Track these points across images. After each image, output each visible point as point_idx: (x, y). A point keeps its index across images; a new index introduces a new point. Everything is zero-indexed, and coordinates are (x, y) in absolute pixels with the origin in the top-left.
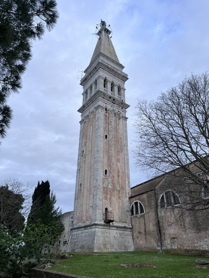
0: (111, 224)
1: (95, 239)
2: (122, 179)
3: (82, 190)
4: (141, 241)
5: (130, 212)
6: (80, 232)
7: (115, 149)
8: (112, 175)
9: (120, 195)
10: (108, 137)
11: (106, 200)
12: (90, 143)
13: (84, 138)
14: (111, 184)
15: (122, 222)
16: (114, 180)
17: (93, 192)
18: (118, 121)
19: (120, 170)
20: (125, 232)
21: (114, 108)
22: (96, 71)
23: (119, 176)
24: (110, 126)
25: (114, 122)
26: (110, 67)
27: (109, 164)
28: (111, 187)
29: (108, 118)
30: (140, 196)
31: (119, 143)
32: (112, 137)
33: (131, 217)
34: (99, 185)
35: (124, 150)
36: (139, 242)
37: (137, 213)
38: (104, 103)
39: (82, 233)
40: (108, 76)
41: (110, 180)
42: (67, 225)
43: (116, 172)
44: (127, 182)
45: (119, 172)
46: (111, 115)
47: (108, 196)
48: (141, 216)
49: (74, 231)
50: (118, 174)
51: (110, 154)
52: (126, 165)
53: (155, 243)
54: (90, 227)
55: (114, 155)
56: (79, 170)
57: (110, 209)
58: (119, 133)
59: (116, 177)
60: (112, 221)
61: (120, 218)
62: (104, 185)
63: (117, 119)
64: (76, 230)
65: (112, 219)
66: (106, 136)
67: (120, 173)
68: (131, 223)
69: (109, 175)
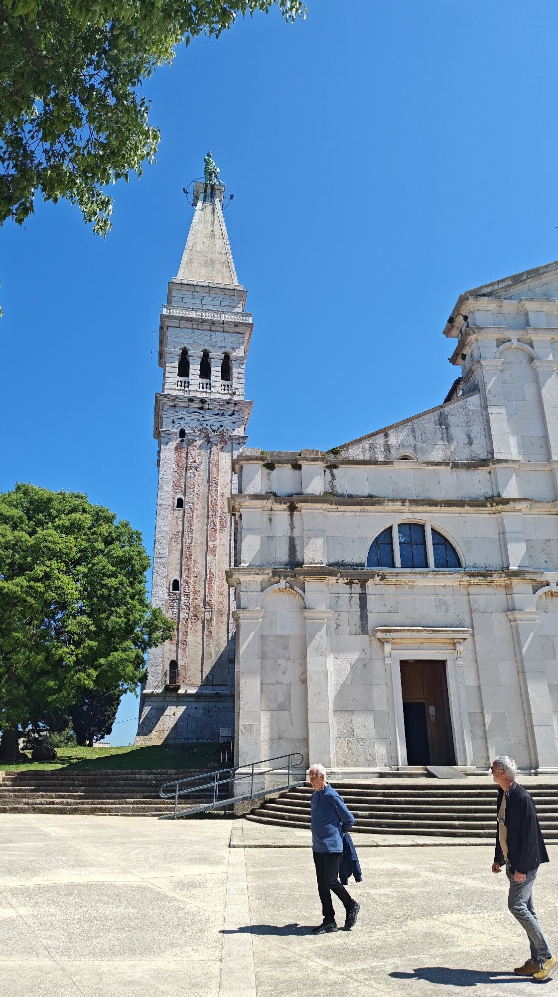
2: (220, 593)
7: (203, 526)
8: (192, 588)
9: (212, 629)
10: (184, 503)
11: (172, 646)
14: (187, 609)
15: (213, 685)
16: (196, 599)
18: (216, 453)
19: (214, 572)
20: (219, 704)
21: (205, 423)
23: (210, 588)
24: (191, 474)
25: (206, 460)
27: (183, 565)
28: (187, 616)
29: (187, 453)
31: (215, 510)
32: (198, 499)
38: (175, 420)
40: (191, 342)
41: (185, 600)
43: (204, 580)
45: (210, 578)
46: (195, 444)
47: (179, 637)
50: (208, 583)
51: (188, 542)
55: (199, 541)
57: (181, 663)
59: (202, 592)
61: (207, 677)
63: (214, 448)
66: (180, 500)
67: (214, 579)
69: (184, 589)
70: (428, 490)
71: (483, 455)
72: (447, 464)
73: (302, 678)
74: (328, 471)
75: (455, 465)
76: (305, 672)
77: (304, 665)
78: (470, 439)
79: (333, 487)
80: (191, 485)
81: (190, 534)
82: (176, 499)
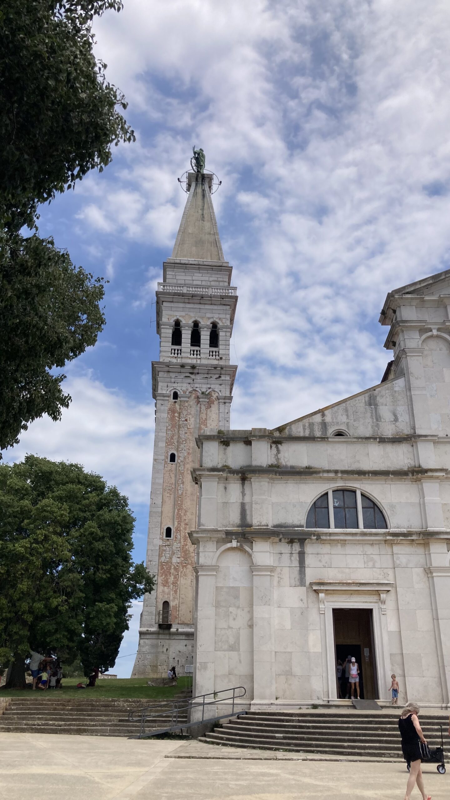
10: (176, 458)
11: (166, 588)
14: (179, 554)
18: (205, 412)
21: (195, 385)
24: (183, 431)
25: (195, 418)
27: (176, 513)
28: (178, 560)
29: (179, 414)
32: (188, 453)
34: (152, 561)
38: (169, 384)
40: (183, 314)
41: (177, 545)
46: (186, 404)
47: (171, 579)
51: (180, 492)
55: (189, 492)
57: (173, 603)
62: (163, 559)
63: (203, 408)
66: (172, 456)
69: (176, 536)
70: (359, 462)
71: (407, 431)
72: (375, 439)
73: (249, 623)
74: (274, 446)
75: (382, 440)
76: (251, 619)
77: (251, 612)
78: (395, 415)
79: (278, 459)
80: (183, 441)
81: (181, 485)
82: (169, 454)
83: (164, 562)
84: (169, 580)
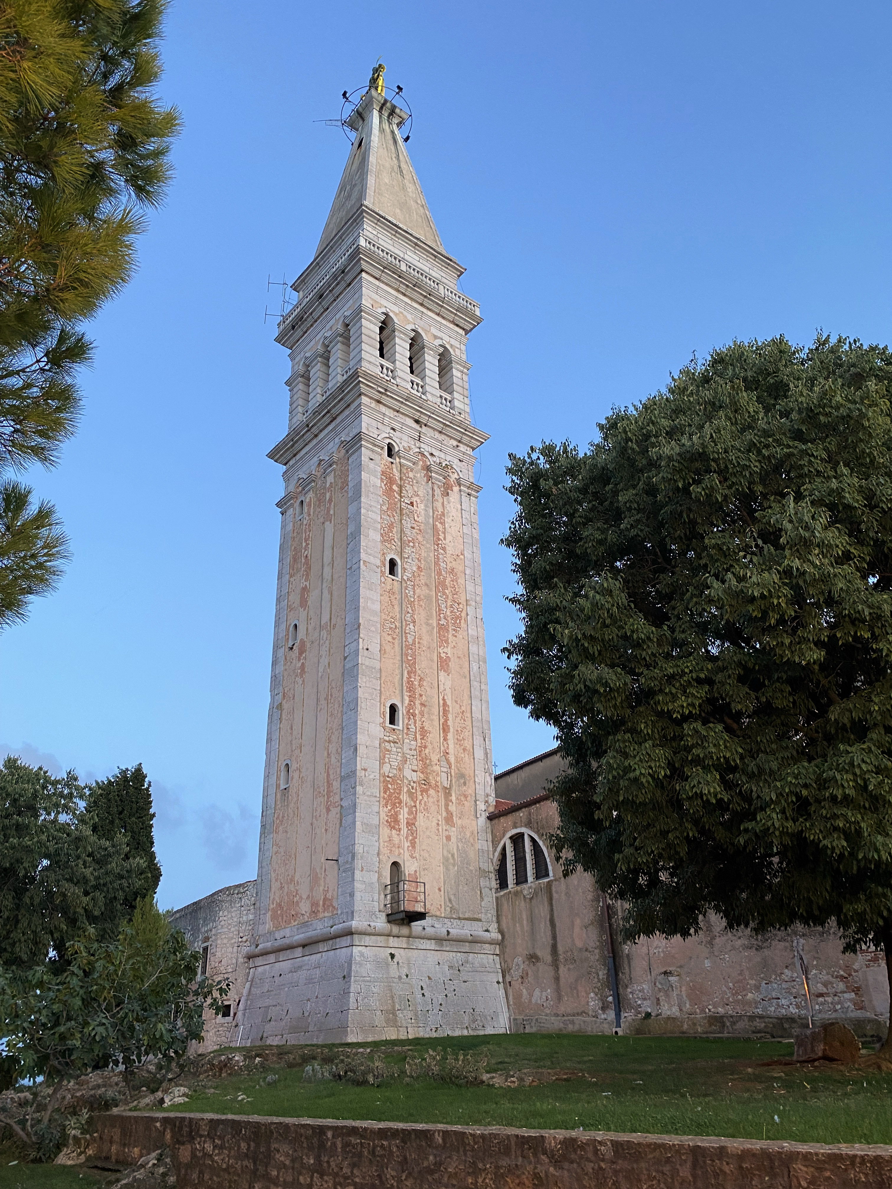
0: (417, 925)
1: (352, 989)
2: (459, 741)
3: (292, 791)
4: (537, 993)
5: (493, 876)
6: (286, 965)
7: (429, 617)
8: (418, 724)
9: (452, 808)
10: (399, 569)
11: (394, 832)
12: (326, 595)
13: (298, 570)
14: (415, 764)
15: (459, 918)
16: (425, 747)
17: (337, 798)
18: (441, 500)
19: (449, 702)
20: (472, 957)
21: (422, 445)
22: (343, 284)
23: (445, 729)
24: (407, 523)
25: (426, 506)
26: (403, 268)
27: (405, 679)
28: (414, 776)
29: (400, 487)
30: (533, 809)
31: (444, 594)
32: (419, 567)
33: (497, 898)
34: (365, 770)
35: (466, 621)
36: (531, 995)
37: (521, 879)
38: (380, 426)
39: (295, 970)
40: (396, 309)
41: (409, 745)
42: (232, 938)
43: (436, 713)
44: (479, 754)
45: (445, 712)
46: (411, 475)
47: (404, 815)
48: (536, 893)
49: (259, 961)
50: (442, 721)
51: (410, 640)
52: (475, 684)
53: (592, 995)
54: (331, 942)
55: (424, 642)
56: (280, 707)
57: (409, 868)
58: (444, 549)
59: (434, 735)
60: (421, 916)
61: (450, 900)
62: (386, 768)
63: (437, 492)
64: (272, 958)
65: (419, 908)
66: (393, 564)
67: (450, 716)
68: (498, 922)
69: (407, 724)
80: (409, 541)
81: (412, 625)
82: (388, 559)
83: (388, 777)
84: (401, 816)
